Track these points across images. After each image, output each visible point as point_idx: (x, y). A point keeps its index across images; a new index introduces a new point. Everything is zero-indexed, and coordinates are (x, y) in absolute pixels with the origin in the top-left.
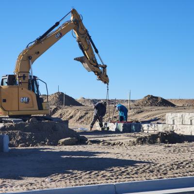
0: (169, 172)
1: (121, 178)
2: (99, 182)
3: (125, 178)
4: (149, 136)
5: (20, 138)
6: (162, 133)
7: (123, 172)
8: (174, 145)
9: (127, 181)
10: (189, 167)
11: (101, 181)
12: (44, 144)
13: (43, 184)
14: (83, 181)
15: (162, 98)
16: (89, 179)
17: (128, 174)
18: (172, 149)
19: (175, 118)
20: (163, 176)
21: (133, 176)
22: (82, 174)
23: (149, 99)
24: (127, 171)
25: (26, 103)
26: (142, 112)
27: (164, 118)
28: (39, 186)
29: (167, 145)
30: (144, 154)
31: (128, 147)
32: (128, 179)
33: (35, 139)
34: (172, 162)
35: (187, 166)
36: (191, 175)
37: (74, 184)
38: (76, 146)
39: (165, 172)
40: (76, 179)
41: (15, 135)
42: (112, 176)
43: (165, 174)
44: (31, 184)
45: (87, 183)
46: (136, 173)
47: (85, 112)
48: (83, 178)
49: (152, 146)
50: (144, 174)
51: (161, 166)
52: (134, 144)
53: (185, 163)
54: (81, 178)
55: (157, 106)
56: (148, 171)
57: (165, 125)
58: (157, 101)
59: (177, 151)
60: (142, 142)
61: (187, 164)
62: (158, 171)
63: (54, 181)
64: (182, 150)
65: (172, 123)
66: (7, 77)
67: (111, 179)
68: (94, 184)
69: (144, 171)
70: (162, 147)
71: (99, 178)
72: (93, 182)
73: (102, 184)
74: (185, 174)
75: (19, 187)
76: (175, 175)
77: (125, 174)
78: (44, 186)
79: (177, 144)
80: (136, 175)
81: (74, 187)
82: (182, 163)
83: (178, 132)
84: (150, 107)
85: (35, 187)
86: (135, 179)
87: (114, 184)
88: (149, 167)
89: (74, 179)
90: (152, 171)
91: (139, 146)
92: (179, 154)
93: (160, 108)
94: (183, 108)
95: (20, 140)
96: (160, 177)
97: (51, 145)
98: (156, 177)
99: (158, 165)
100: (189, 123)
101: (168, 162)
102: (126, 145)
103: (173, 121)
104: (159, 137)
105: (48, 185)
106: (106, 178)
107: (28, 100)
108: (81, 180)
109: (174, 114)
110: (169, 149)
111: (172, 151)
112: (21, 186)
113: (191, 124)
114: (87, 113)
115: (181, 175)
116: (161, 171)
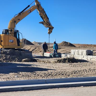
0: (71, 75)
1: (49, 77)
2: (39, 78)
3: (51, 77)
4: (63, 59)
5: (5, 58)
6: (69, 58)
7: (50, 74)
8: (74, 63)
9: (51, 78)
10: (80, 73)
11: (40, 78)
12: (15, 61)
13: (14, 78)
14: (32, 78)
15: (70, 43)
16: (35, 77)
17: (52, 75)
18: (73, 65)
19: (75, 52)
20: (68, 77)
21: (54, 76)
22: (32, 75)
23: (64, 43)
24: (52, 74)
25: (12, 42)
26: (60, 48)
27: (70, 52)
28: (11, 79)
29: (70, 63)
30: (60, 67)
31: (53, 64)
32: (52, 78)
33: (11, 59)
34: (72, 71)
35: (79, 73)
36: (80, 77)
37: (28, 79)
38: (30, 63)
39: (69, 75)
40: (29, 77)
41: (3, 56)
42: (45, 76)
43: (69, 76)
44: (8, 78)
45: (34, 78)
46: (56, 75)
47: (35, 48)
48: (32, 76)
49: (64, 64)
50: (59, 76)
51: (67, 72)
52: (56, 62)
53: (78, 71)
54: (31, 76)
55: (67, 46)
56: (61, 74)
57: (70, 55)
58: (68, 44)
59: (75, 66)
60: (60, 62)
61: (79, 72)
62: (66, 74)
63: (19, 77)
64: (77, 66)
65: (74, 54)
66: (4, 30)
67: (44, 77)
68: (37, 79)
69: (59, 74)
70: (69, 64)
71: (39, 77)
72: (36, 78)
73: (40, 79)
74: (78, 76)
75: (3, 79)
76: (73, 76)
77: (51, 75)
78: (14, 79)
79: (75, 63)
80: (56, 76)
81: (27, 80)
82: (77, 71)
83: (76, 58)
84: (64, 47)
85: (10, 79)
86: (55, 77)
87: (46, 79)
88: (62, 73)
89: (27, 77)
90: (63, 75)
91: (58, 63)
92: (76, 67)
93: (69, 47)
94: (79, 48)
95: (5, 59)
96: (66, 77)
97: (19, 62)
98: (64, 77)
99: (66, 72)
100: (81, 54)
101: (70, 71)
102: (52, 63)
103: (74, 53)
104: (67, 60)
105: (16, 79)
106: (42, 77)
107: (13, 41)
108: (31, 77)
109: (75, 50)
110: (71, 65)
111: (73, 66)
112: (4, 79)
113: (82, 55)
114: (36, 48)
115: (76, 77)
116: (67, 75)
